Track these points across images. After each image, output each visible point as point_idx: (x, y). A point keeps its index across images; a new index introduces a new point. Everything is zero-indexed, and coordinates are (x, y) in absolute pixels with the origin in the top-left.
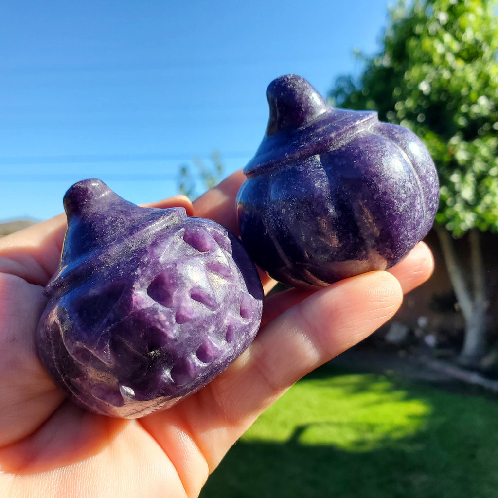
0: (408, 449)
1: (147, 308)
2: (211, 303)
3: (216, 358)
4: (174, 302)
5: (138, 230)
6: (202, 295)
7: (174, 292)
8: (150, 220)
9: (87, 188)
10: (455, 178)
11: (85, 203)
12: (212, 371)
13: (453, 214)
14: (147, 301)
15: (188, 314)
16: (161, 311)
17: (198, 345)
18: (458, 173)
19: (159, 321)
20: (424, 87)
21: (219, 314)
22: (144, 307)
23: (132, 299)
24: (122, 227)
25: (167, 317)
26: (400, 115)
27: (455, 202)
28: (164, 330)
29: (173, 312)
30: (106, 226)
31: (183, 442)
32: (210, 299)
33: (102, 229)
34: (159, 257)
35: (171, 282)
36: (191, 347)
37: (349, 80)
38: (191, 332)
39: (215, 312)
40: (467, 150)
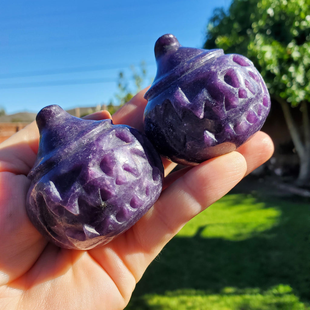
0: (268, 237)
1: (98, 178)
2: (135, 173)
3: (141, 206)
4: (114, 173)
5: (87, 132)
6: (130, 168)
7: (113, 167)
8: (93, 126)
9: (51, 110)
10: (292, 69)
11: (50, 120)
12: (138, 214)
13: (290, 92)
14: (98, 173)
15: (123, 179)
16: (106, 179)
17: (130, 199)
18: (294, 66)
19: (106, 185)
20: (270, 12)
21: (140, 179)
22: (96, 177)
23: (88, 173)
24: (76, 132)
25: (111, 182)
26: (255, 31)
27: (292, 85)
28: (109, 190)
29: (114, 179)
30: (66, 132)
31: (119, 267)
32: (135, 170)
33: (64, 134)
34: (102, 147)
35: (111, 161)
36: (126, 200)
37: (222, 10)
38: (125, 191)
39: (138, 178)
40: (299, 51)
